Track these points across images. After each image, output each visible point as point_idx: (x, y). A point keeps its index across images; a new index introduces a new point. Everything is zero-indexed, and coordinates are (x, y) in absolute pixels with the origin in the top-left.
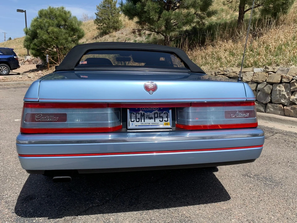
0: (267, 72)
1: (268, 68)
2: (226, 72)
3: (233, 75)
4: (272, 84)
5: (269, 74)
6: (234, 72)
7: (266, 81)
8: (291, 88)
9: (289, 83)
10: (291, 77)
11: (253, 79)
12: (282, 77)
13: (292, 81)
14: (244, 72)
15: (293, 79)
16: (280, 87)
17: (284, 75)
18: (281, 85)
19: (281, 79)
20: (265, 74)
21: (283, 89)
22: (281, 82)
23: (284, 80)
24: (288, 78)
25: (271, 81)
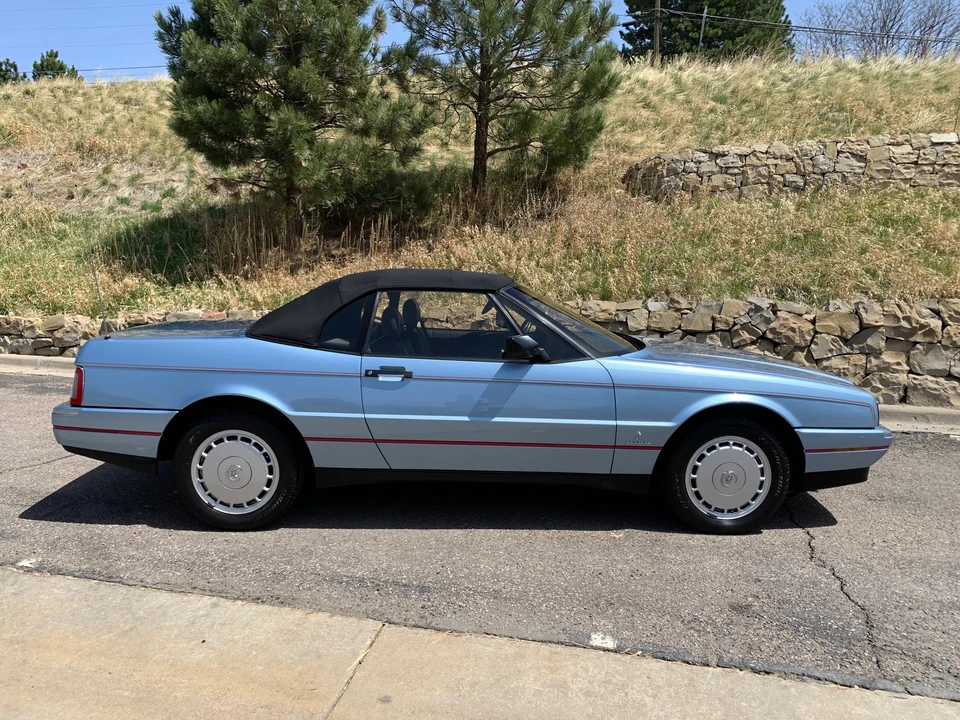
0: (677, 310)
1: (678, 302)
2: (586, 310)
3: (603, 316)
4: (694, 333)
5: (682, 314)
6: (603, 311)
7: (679, 328)
8: (734, 341)
9: (729, 331)
10: (731, 320)
11: (652, 325)
12: (713, 319)
13: (736, 328)
14: (628, 310)
15: (735, 324)
16: (711, 338)
17: (718, 316)
18: (714, 336)
19: (713, 324)
20: (676, 314)
21: (720, 343)
22: (714, 331)
23: (719, 326)
24: (727, 323)
25: (692, 328)
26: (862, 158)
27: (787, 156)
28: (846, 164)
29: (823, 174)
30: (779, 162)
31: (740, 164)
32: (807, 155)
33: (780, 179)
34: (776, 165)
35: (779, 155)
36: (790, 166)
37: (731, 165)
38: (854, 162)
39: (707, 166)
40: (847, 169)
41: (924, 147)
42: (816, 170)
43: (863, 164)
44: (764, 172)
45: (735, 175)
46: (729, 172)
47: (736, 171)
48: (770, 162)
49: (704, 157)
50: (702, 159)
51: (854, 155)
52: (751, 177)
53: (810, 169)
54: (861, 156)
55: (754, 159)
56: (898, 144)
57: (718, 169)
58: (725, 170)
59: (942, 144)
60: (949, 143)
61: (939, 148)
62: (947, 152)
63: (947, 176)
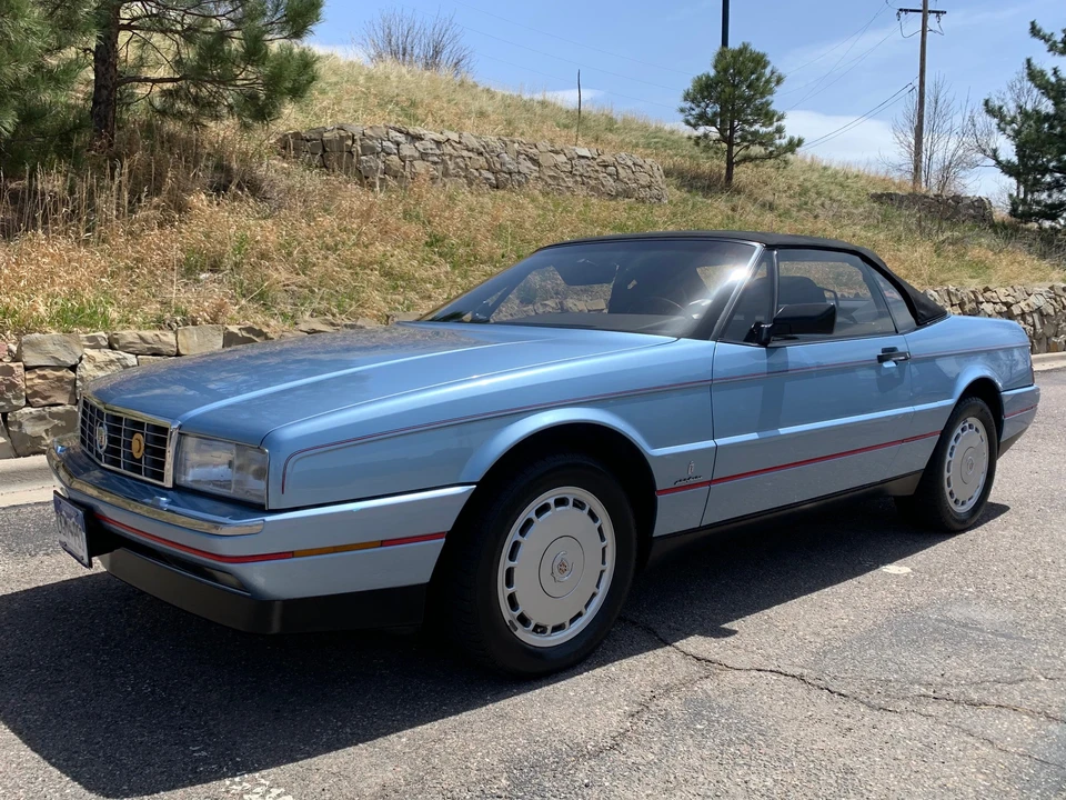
26: (535, 162)
27: (478, 149)
28: (526, 166)
29: (510, 174)
30: (471, 154)
31: (438, 152)
32: (493, 152)
33: (477, 174)
34: (470, 158)
35: (471, 147)
36: (482, 161)
37: (430, 151)
38: (529, 164)
39: (407, 150)
40: (526, 171)
41: (573, 158)
42: (504, 169)
43: (537, 168)
44: (462, 165)
45: (435, 163)
46: (430, 159)
47: (436, 159)
48: (465, 153)
49: (401, 138)
50: (400, 139)
51: (531, 159)
52: (451, 167)
53: (498, 166)
54: (534, 160)
55: (450, 148)
56: (557, 153)
57: (417, 155)
58: (424, 156)
59: (583, 157)
60: (587, 158)
61: (583, 161)
62: (589, 166)
63: (592, 189)
